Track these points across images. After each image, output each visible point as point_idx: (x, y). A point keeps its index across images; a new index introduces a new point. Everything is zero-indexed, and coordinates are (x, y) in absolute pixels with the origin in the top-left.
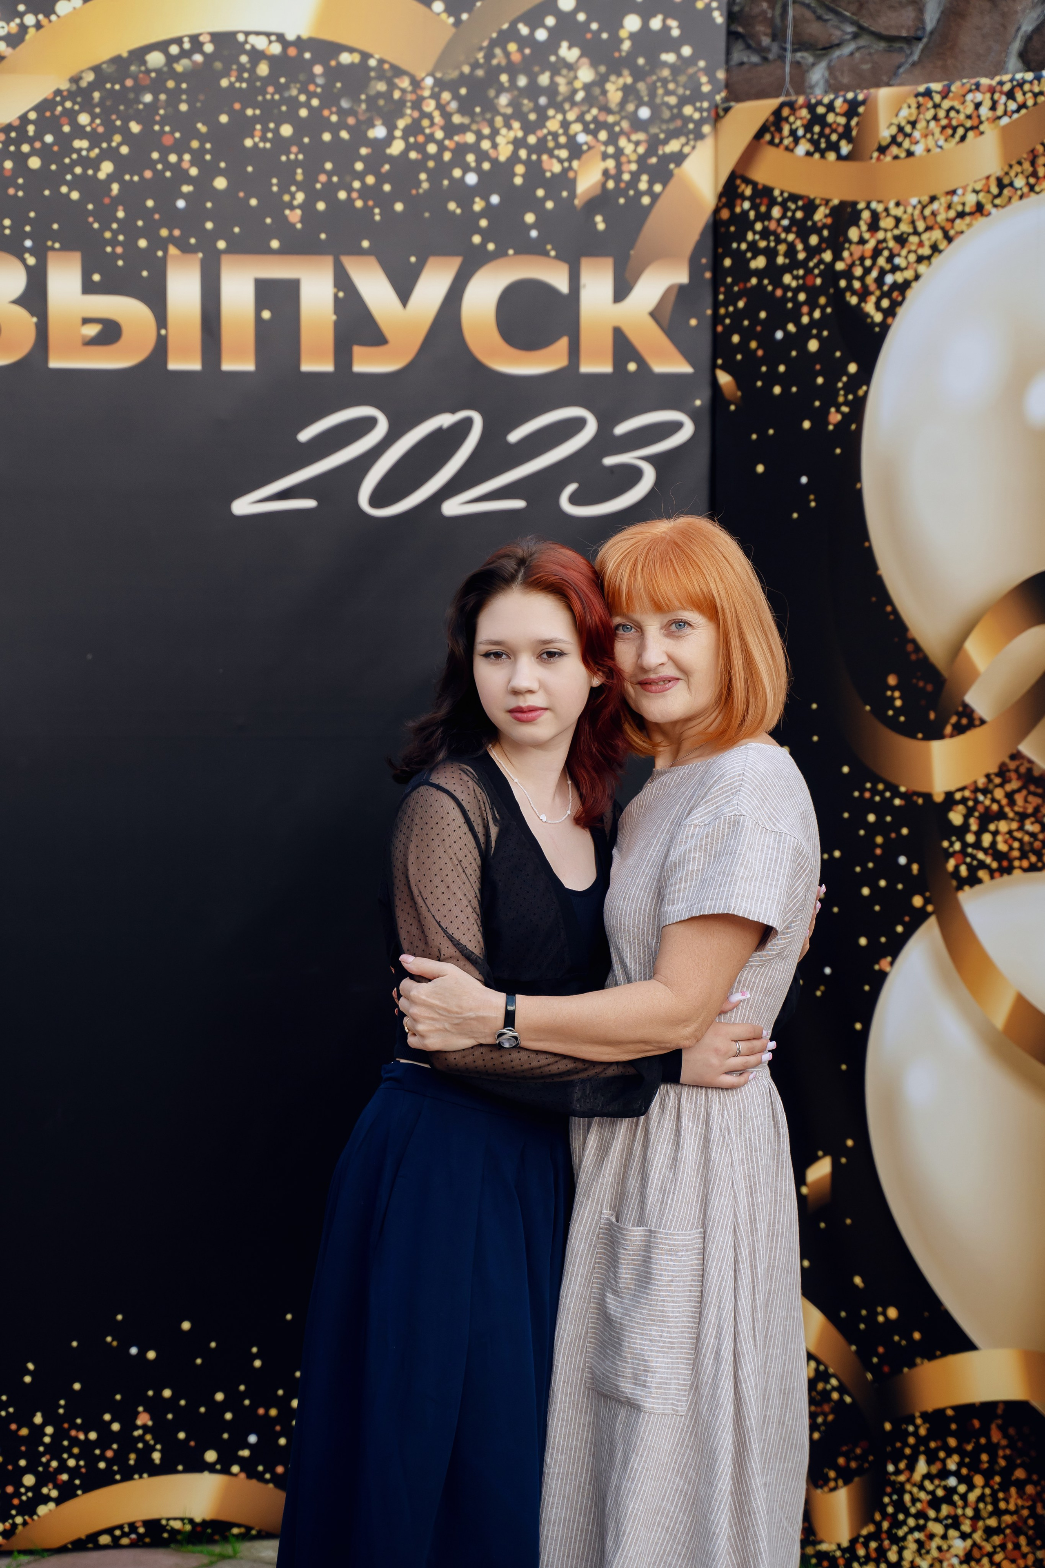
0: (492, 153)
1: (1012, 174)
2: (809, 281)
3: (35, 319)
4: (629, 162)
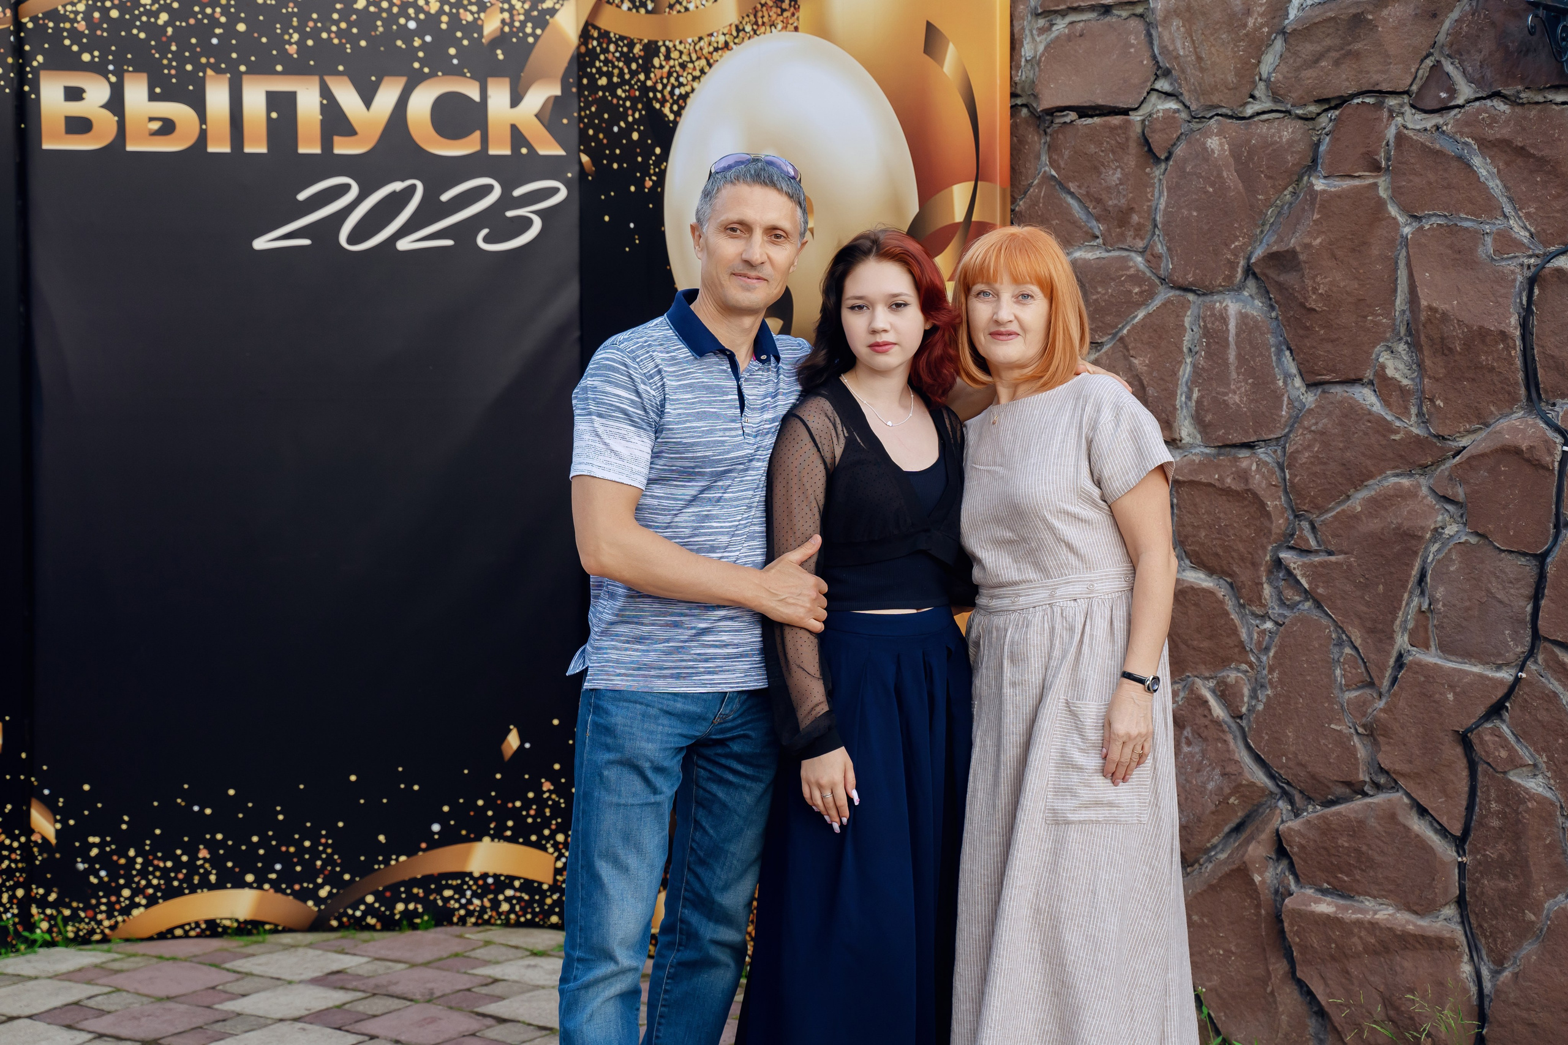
0: (426, 8)
1: (744, 23)
2: (632, 95)
3: (116, 118)
4: (519, 14)
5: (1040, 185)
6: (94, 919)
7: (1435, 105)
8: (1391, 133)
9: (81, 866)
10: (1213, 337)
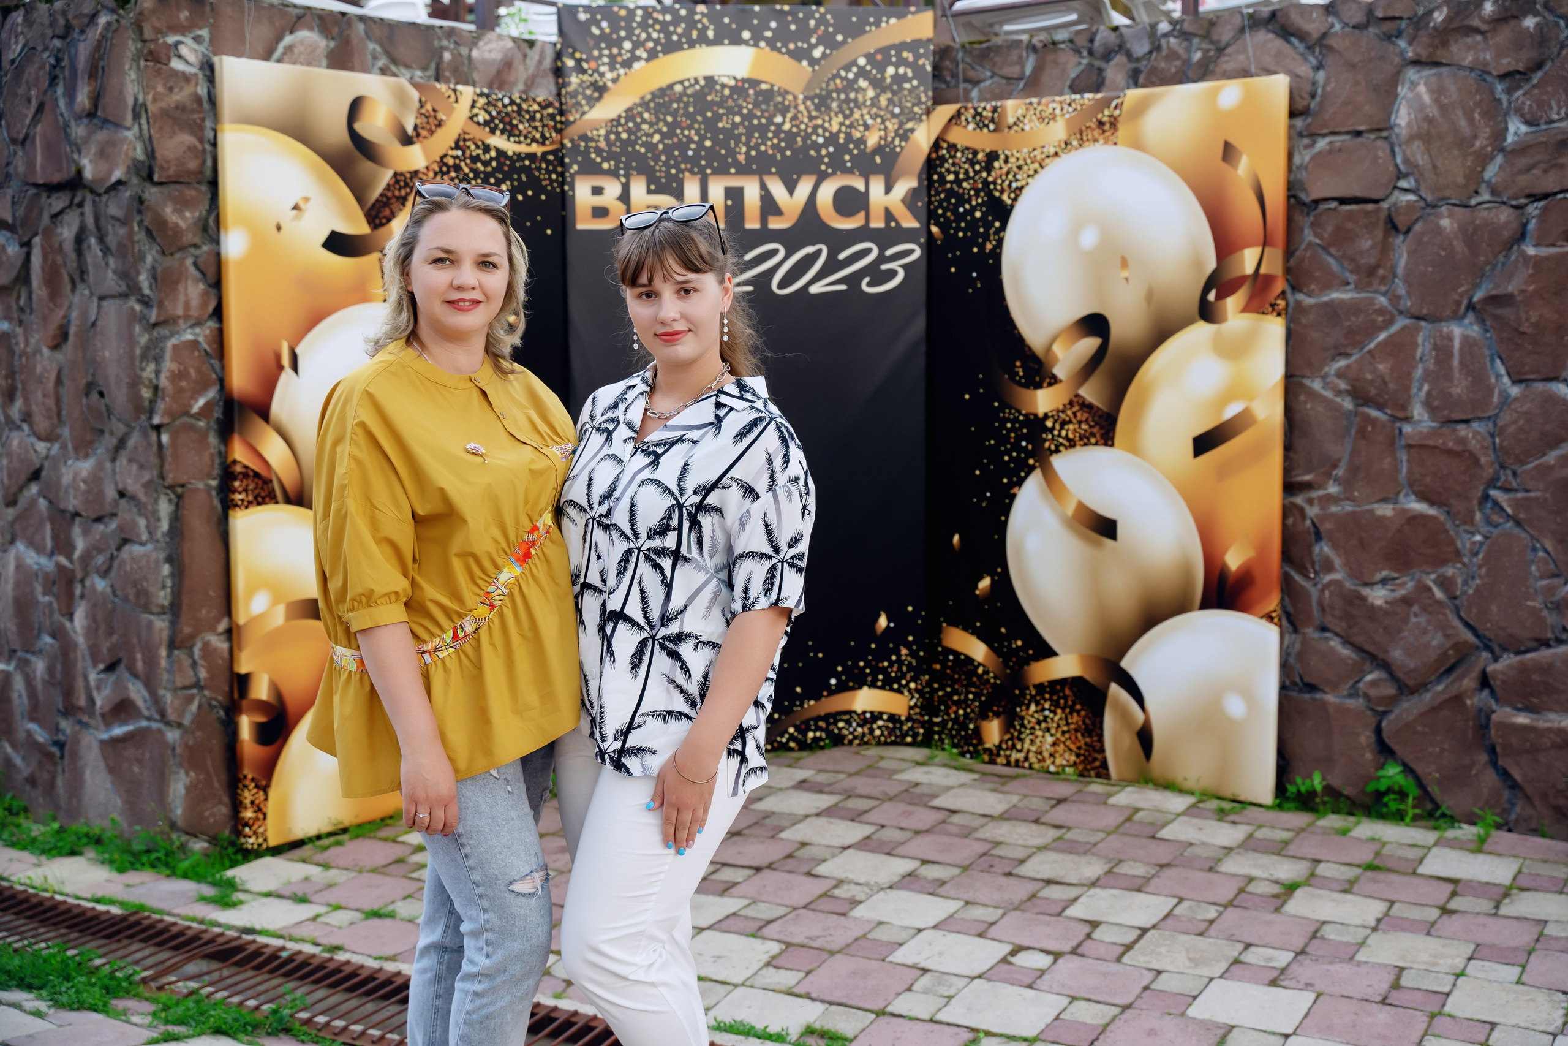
0: (830, 129)
1: (1072, 139)
2: (975, 187)
3: (624, 206)
4: (891, 132)
5: (1306, 250)
10: (1443, 351)
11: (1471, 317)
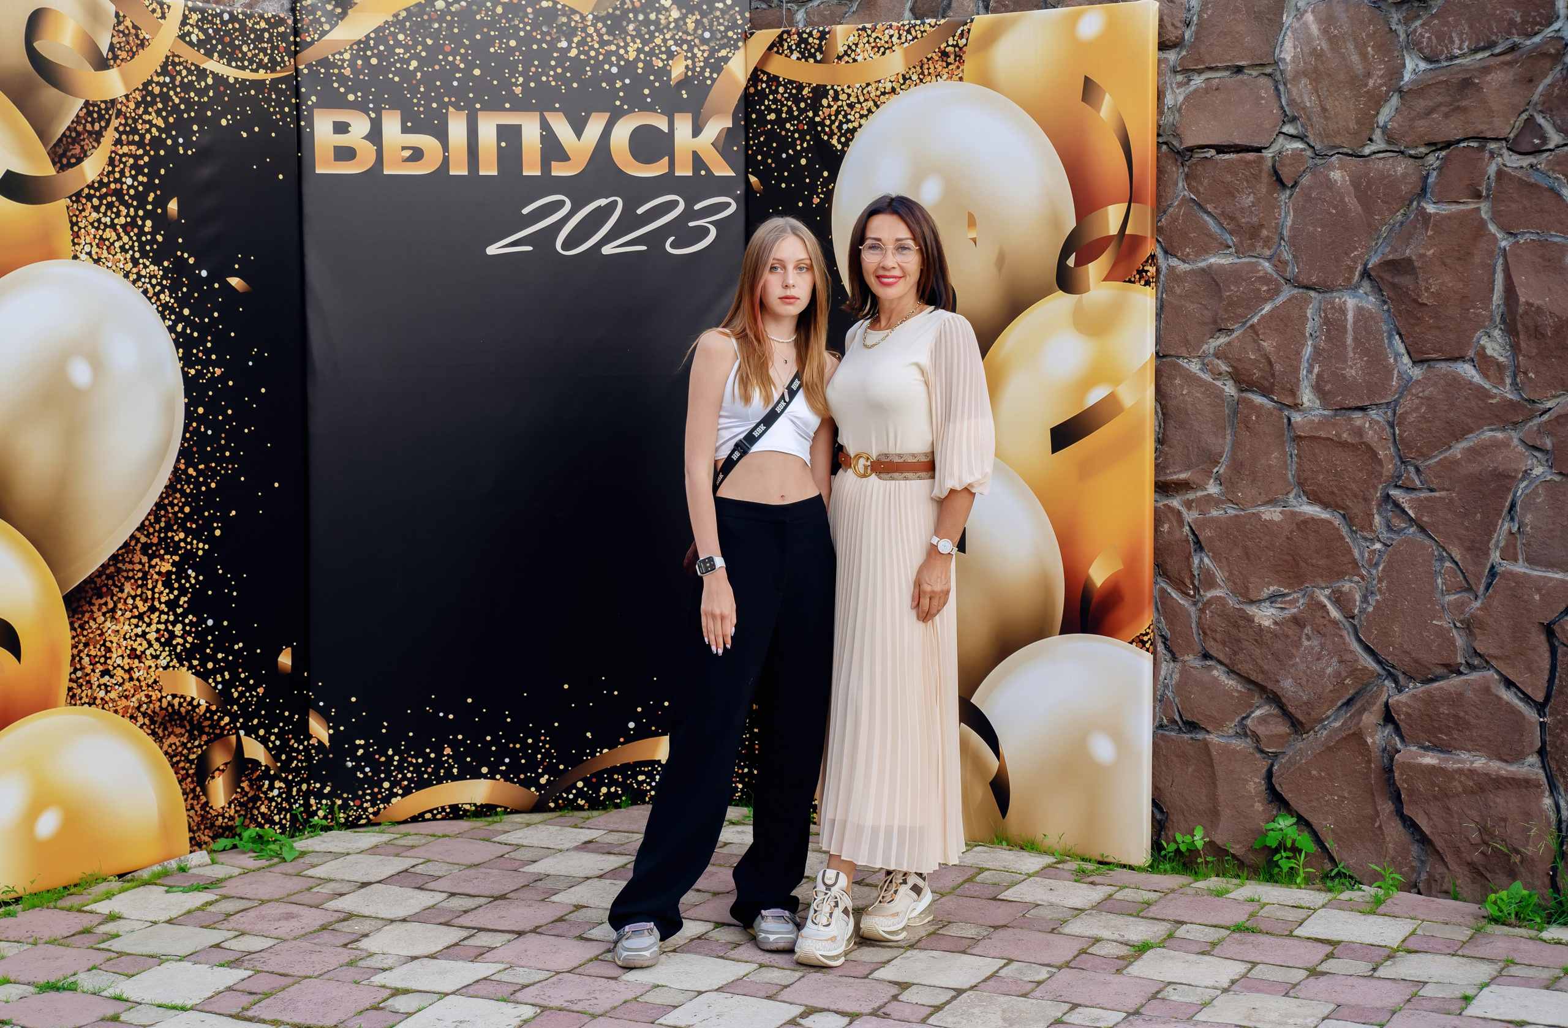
0: (626, 56)
1: (911, 73)
2: (800, 127)
3: (375, 148)
4: (700, 61)
5: (1179, 206)
6: (361, 807)
7: (1529, 149)
8: (1492, 169)
9: (349, 764)
10: (1333, 325)
11: (1366, 285)
